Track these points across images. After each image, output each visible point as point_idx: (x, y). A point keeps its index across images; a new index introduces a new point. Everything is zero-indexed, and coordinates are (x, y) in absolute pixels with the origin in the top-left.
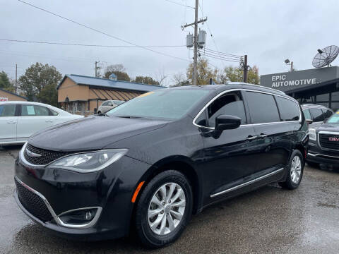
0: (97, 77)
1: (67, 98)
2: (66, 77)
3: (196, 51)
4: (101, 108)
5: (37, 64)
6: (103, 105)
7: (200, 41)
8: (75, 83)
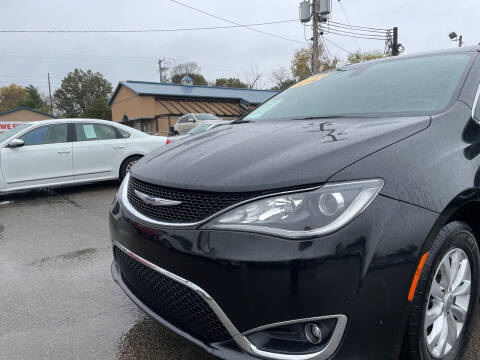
0: (163, 83)
1: (125, 117)
2: (120, 86)
3: (315, 27)
4: (177, 126)
5: (76, 70)
6: (180, 122)
7: (323, 9)
8: (135, 93)
